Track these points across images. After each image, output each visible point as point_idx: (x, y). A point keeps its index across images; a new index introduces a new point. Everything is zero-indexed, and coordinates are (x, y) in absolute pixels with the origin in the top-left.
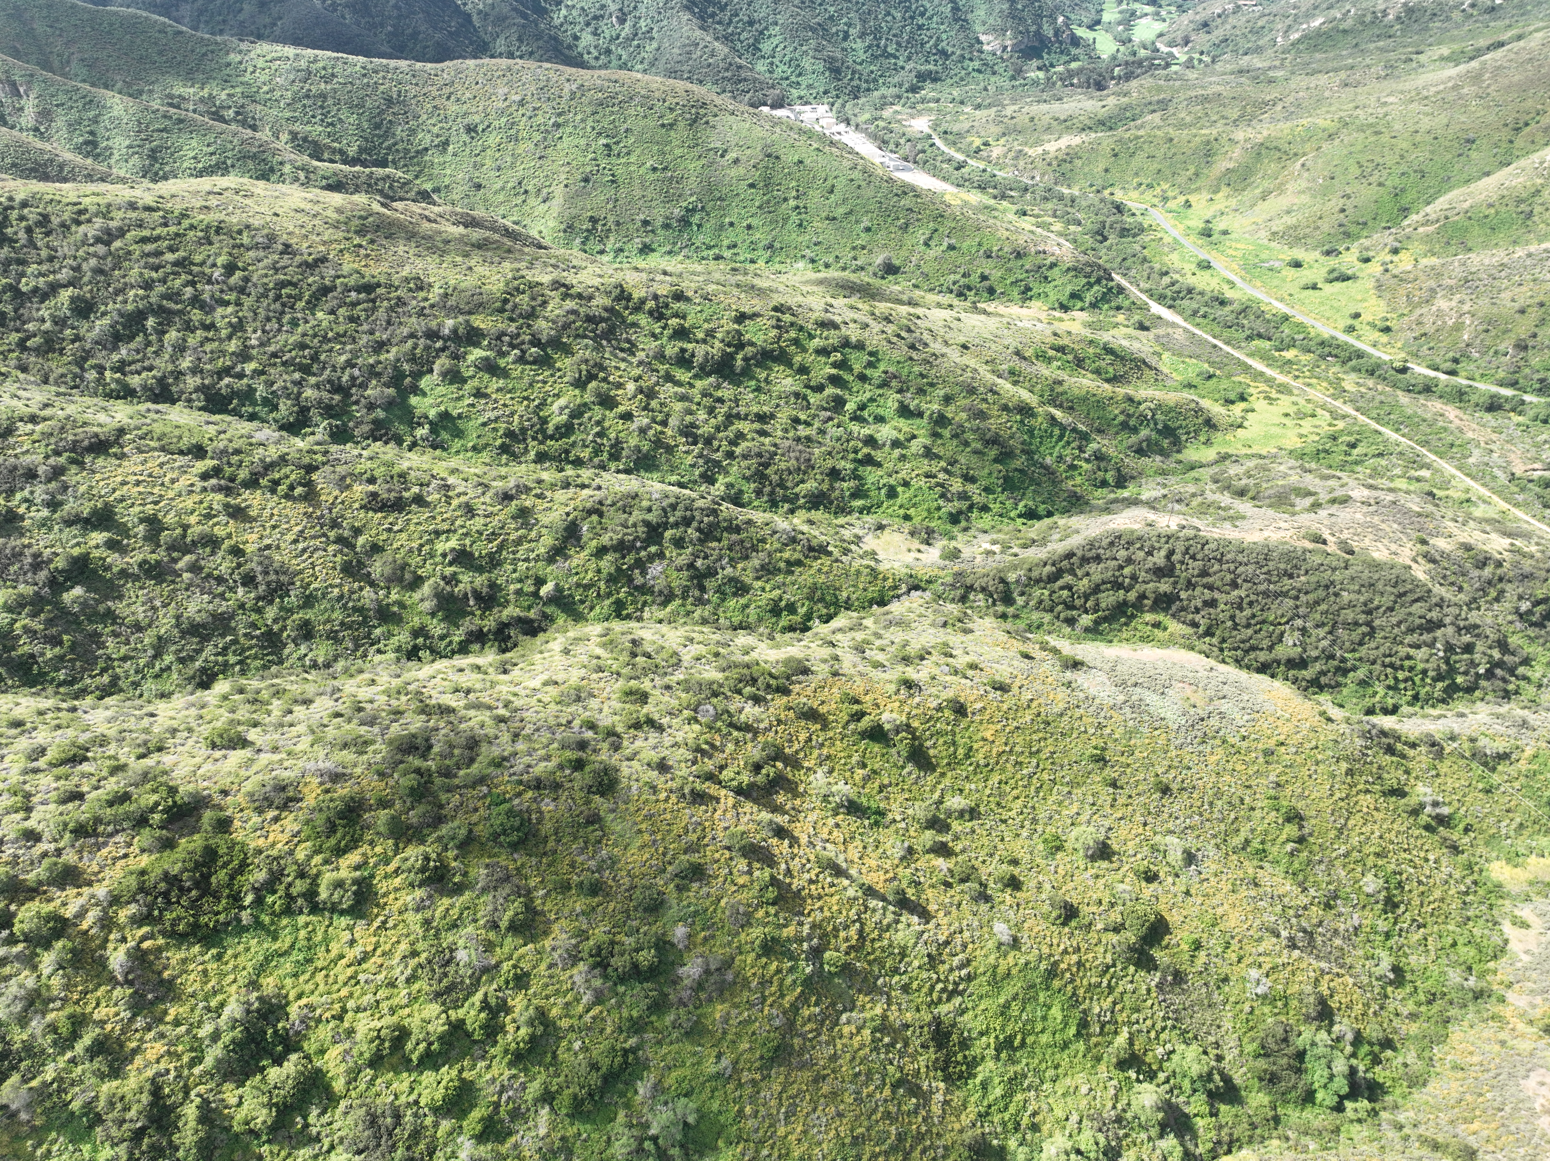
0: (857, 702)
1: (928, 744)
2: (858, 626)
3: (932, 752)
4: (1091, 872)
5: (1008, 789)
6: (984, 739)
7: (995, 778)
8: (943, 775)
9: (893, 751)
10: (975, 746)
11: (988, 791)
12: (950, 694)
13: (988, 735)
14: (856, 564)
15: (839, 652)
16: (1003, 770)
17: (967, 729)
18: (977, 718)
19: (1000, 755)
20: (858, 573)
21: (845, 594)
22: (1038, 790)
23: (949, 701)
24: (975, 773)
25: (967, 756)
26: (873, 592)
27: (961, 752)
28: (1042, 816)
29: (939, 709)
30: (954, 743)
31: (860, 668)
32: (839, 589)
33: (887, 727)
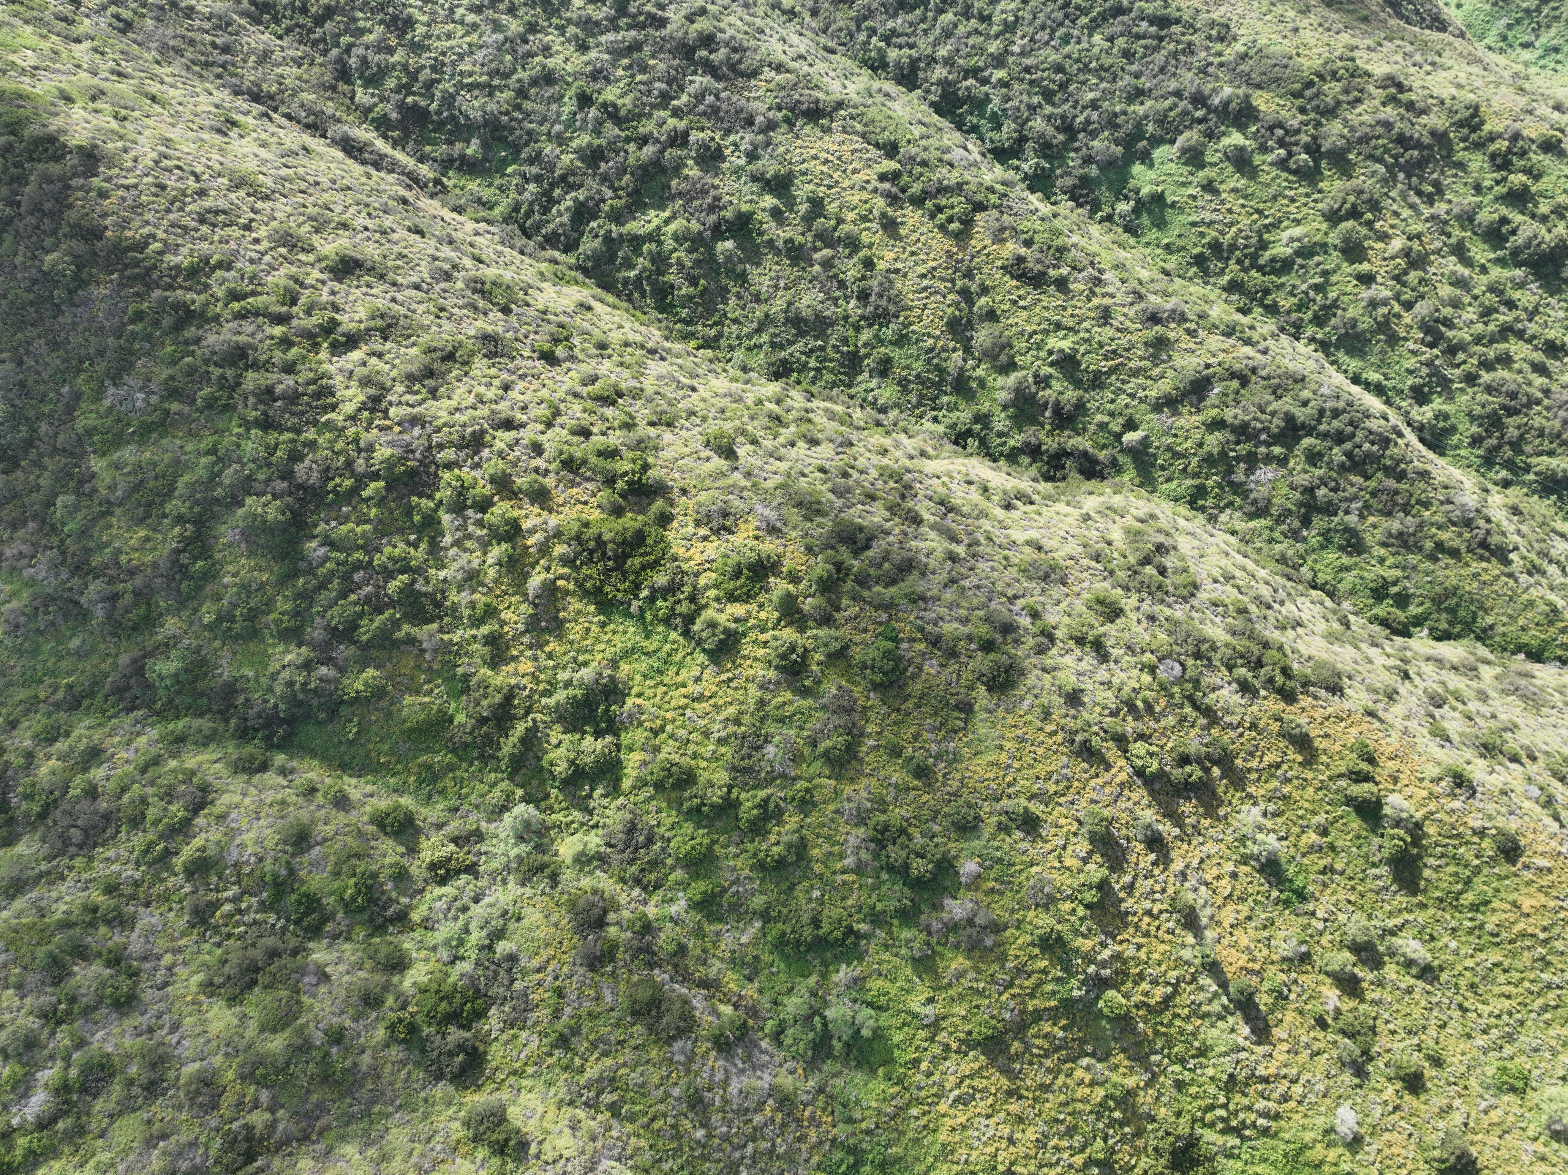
0: (1371, 761)
1: (1431, 861)
2: (1470, 670)
3: (1427, 873)
4: (1539, 1147)
5: (1502, 979)
6: (1515, 905)
7: (1495, 957)
8: (1423, 906)
9: (1377, 840)
10: (1496, 904)
11: (1470, 963)
12: (1512, 825)
13: (1527, 904)
14: (1534, 593)
15: (1404, 689)
16: (1514, 954)
17: (1500, 878)
18: (1528, 875)
19: (1523, 935)
20: (1531, 604)
21: (1489, 620)
22: (1545, 1008)
23: (1501, 832)
24: (1470, 931)
25: (1475, 907)
26: (1533, 637)
27: (1469, 898)
28: (1525, 1039)
29: (1481, 833)
30: (1468, 882)
31: (1412, 725)
32: (1486, 611)
33: (1387, 810)
